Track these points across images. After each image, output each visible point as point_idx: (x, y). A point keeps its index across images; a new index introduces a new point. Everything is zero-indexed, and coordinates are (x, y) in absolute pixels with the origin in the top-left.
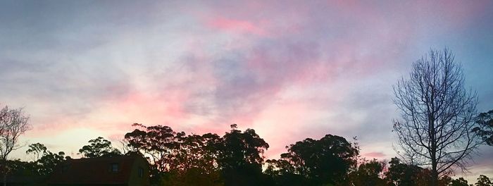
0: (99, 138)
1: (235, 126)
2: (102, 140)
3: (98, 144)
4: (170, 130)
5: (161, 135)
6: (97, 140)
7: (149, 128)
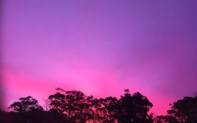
0: (29, 97)
1: (127, 90)
2: (31, 99)
3: (26, 101)
4: (82, 94)
5: (75, 98)
6: (27, 98)
7: (67, 92)
